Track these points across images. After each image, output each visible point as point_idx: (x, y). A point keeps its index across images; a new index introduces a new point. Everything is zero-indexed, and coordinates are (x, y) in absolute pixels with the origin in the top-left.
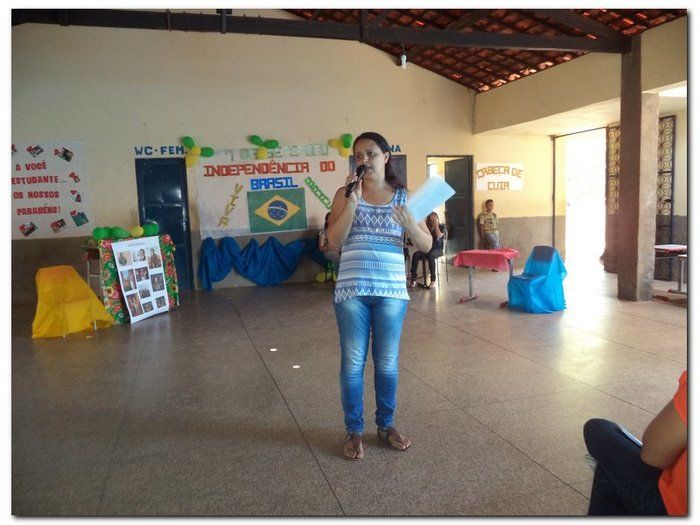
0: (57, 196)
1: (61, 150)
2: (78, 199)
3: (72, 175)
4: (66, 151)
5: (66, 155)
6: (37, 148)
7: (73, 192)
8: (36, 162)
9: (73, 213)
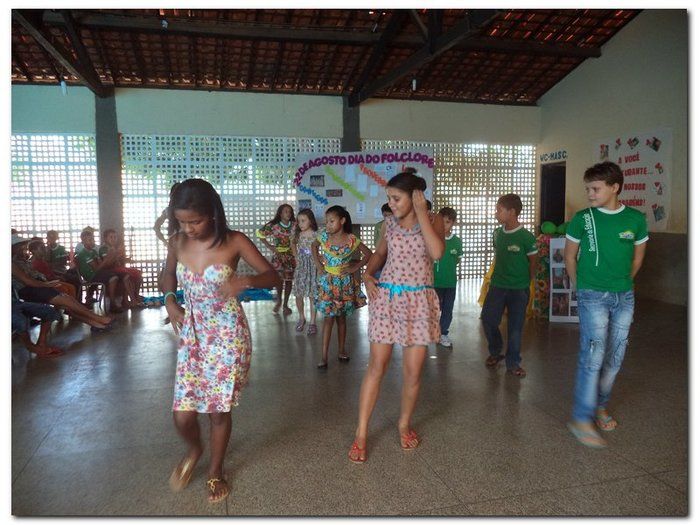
0: (644, 189)
1: (651, 140)
2: (660, 193)
3: (658, 166)
4: (656, 140)
5: (655, 145)
6: (635, 140)
7: (657, 184)
8: (632, 154)
9: (655, 206)
